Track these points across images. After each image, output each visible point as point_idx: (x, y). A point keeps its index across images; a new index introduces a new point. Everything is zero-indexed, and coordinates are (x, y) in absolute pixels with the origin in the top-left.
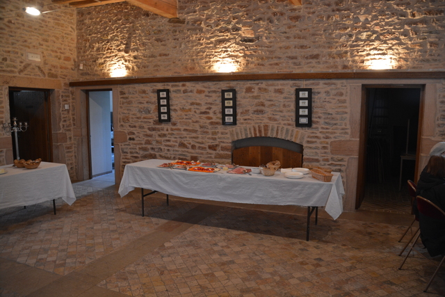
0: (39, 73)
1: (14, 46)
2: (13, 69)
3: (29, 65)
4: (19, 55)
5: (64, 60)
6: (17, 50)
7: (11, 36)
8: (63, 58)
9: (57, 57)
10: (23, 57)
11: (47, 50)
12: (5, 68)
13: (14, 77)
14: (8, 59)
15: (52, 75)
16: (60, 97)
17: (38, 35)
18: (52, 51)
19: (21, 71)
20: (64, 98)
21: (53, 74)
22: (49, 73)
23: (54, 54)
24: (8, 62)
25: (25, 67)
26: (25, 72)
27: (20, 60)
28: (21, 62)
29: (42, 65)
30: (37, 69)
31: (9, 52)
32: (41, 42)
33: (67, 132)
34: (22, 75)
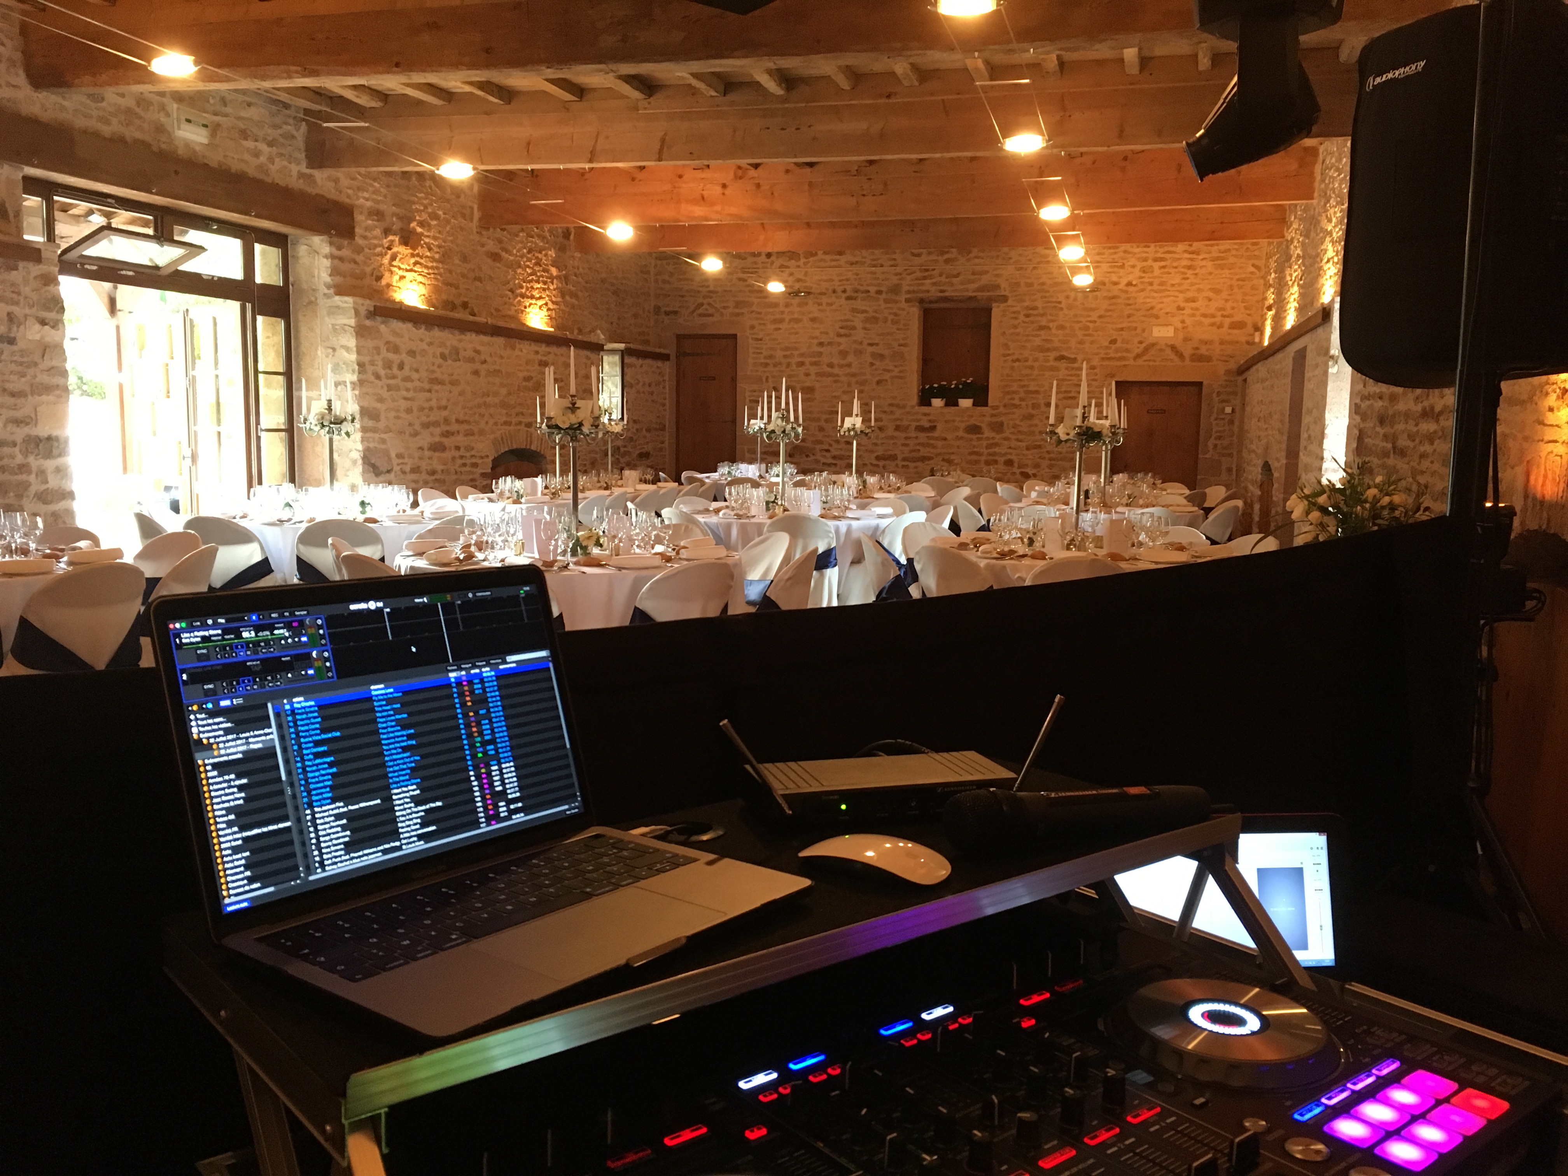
0: (1172, 356)
1: (1130, 319)
2: (1125, 354)
3: (1153, 345)
4: (1139, 331)
5: (1230, 328)
6: (1134, 325)
7: (1129, 305)
8: (1226, 325)
9: (1213, 324)
10: (1145, 335)
11: (1193, 315)
12: (1112, 355)
13: (1125, 366)
14: (1119, 341)
15: (1198, 358)
16: (1214, 395)
17: (1177, 294)
18: (1205, 316)
19: (1138, 356)
20: (1222, 397)
21: (1201, 355)
22: (1193, 355)
23: (1207, 321)
24: (1118, 345)
25: (1146, 350)
26: (1145, 358)
27: (1139, 339)
28: (1141, 342)
29: (1178, 343)
30: (1169, 351)
31: (1122, 329)
32: (1182, 304)
33: (1223, 459)
34: (1140, 362)
